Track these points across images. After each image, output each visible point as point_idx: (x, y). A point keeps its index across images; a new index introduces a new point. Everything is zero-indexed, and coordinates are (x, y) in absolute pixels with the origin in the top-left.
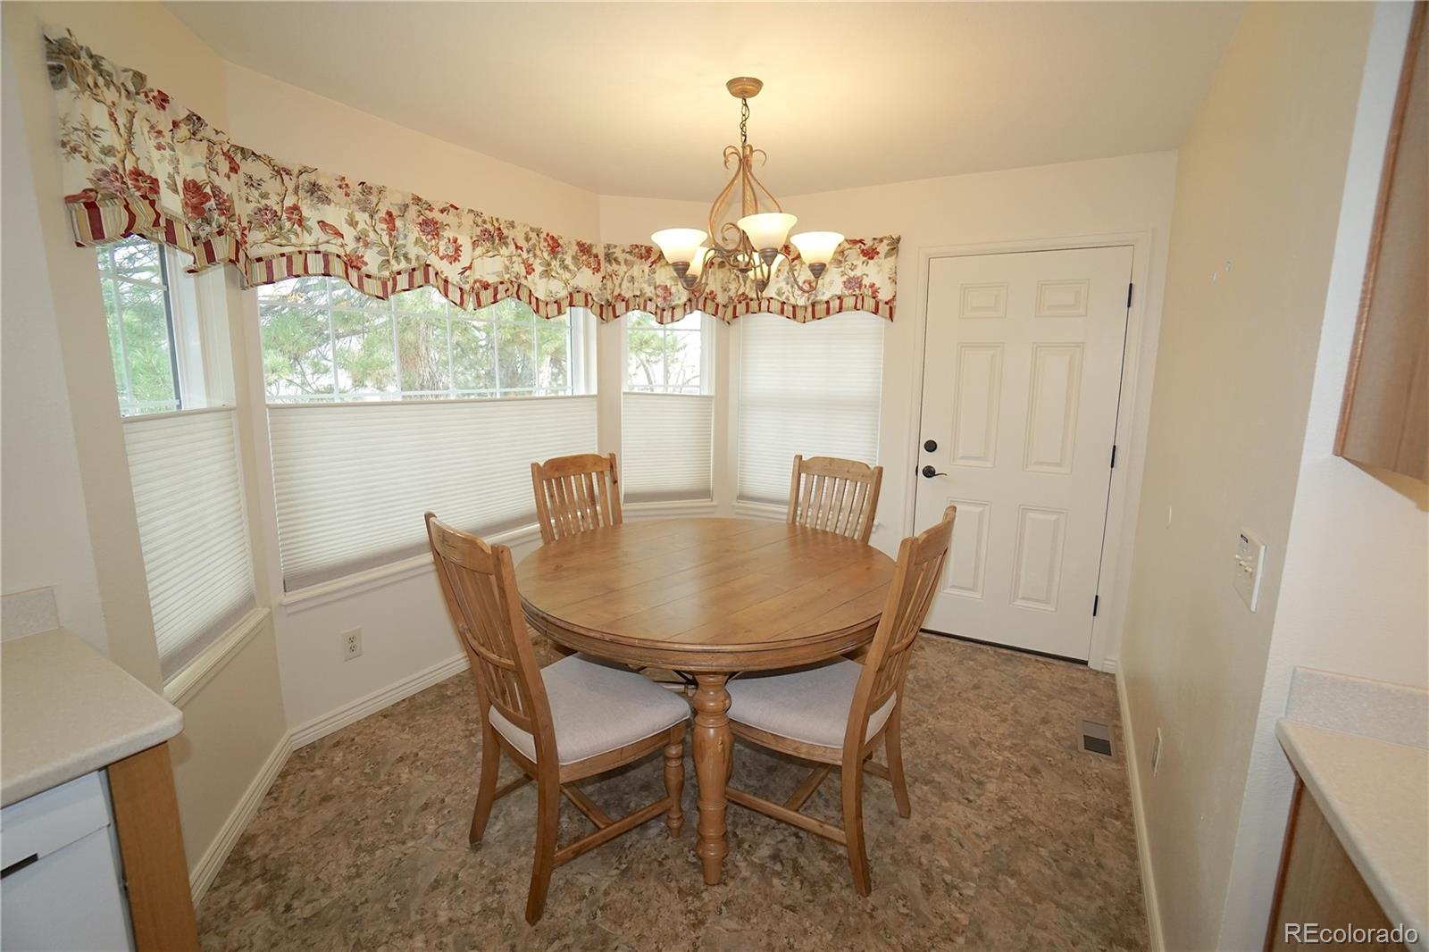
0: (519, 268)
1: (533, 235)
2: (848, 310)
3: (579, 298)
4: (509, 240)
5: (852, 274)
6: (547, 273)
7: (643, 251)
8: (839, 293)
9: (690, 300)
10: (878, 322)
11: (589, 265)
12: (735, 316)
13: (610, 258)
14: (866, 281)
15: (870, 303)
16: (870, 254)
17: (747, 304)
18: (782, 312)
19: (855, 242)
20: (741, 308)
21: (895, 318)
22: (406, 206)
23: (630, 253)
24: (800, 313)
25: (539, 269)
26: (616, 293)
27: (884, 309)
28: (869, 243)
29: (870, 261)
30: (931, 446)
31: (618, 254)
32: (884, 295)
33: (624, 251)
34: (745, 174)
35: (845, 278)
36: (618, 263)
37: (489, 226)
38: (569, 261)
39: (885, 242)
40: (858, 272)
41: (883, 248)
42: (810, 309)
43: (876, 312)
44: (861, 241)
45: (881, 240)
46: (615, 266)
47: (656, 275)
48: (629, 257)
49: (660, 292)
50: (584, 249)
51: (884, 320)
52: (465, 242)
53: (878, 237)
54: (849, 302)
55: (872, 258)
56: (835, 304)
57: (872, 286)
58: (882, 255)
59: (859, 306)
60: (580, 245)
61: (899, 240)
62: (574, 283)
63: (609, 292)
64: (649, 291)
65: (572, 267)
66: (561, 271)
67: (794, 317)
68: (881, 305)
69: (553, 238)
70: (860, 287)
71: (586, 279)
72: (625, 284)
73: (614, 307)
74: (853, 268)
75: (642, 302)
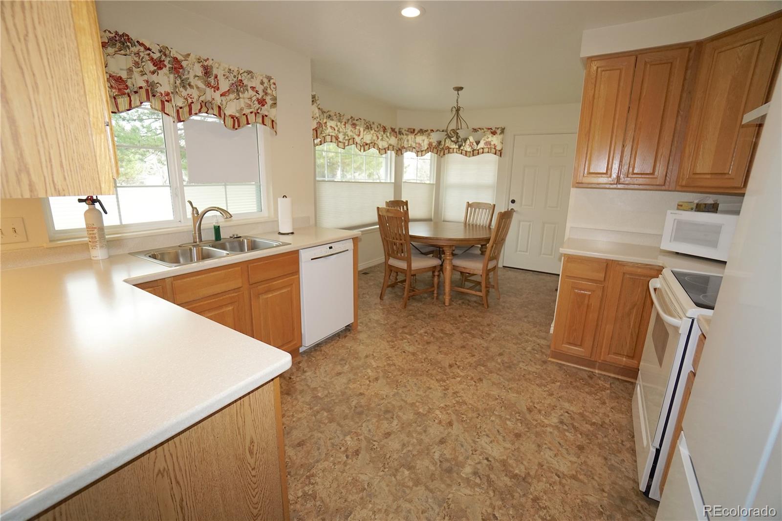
0: (375, 138)
1: (379, 126)
2: (486, 153)
3: (391, 147)
4: (373, 128)
5: (487, 140)
6: (382, 140)
7: (412, 130)
8: (483, 147)
9: (428, 148)
10: (496, 157)
11: (394, 136)
12: (444, 154)
13: (400, 133)
14: (492, 143)
15: (493, 151)
16: (494, 133)
17: (449, 150)
18: (461, 153)
19: (489, 129)
20: (446, 151)
21: (502, 156)
22: (349, 120)
23: (408, 131)
24: (468, 154)
25: (380, 138)
26: (402, 146)
27: (498, 153)
28: (494, 129)
29: (494, 136)
30: (513, 201)
31: (403, 131)
32: (498, 148)
33: (405, 130)
34: (458, 116)
35: (485, 142)
36: (403, 134)
37: (368, 124)
38: (388, 134)
39: (500, 129)
40: (489, 140)
41: (499, 131)
42: (472, 152)
43: (495, 154)
44: (491, 129)
45: (498, 129)
46: (402, 136)
47: (417, 139)
48: (407, 133)
49: (417, 145)
50: (393, 130)
51: (498, 157)
52: (362, 130)
53: (498, 127)
54: (486, 150)
55: (494, 135)
56: (481, 151)
57: (494, 145)
58: (498, 134)
59: (489, 151)
60: (392, 129)
61: (504, 129)
62: (389, 142)
63: (400, 145)
64: (414, 145)
65: (389, 137)
66: (386, 138)
67: (466, 155)
68: (497, 151)
69: (384, 127)
70: (490, 145)
71: (393, 141)
72: (405, 142)
73: (401, 151)
74: (488, 138)
75: (411, 148)
